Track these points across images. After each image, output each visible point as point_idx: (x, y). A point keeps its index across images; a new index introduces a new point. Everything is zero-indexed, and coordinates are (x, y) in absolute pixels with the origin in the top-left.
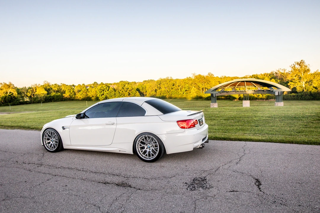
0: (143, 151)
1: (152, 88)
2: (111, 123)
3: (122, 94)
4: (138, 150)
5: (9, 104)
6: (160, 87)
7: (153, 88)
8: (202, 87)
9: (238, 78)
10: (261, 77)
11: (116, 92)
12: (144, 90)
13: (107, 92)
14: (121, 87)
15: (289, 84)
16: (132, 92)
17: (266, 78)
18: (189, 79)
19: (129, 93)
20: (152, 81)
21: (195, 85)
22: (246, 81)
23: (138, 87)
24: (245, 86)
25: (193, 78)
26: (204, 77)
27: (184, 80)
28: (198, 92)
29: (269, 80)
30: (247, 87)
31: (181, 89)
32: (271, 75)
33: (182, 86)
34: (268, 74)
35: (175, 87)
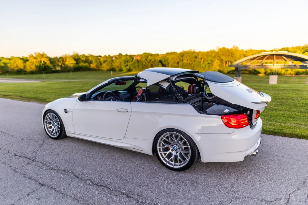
0: (166, 153)
1: (175, 60)
2: (123, 110)
3: (145, 65)
4: (160, 151)
5: (43, 72)
6: (182, 60)
7: (176, 60)
8: (225, 60)
9: (265, 51)
10: (293, 51)
11: (139, 63)
12: (166, 62)
13: (130, 63)
14: (144, 59)
16: (154, 64)
18: (212, 52)
19: (151, 64)
20: (174, 53)
21: (218, 58)
22: (276, 55)
23: (160, 59)
24: (274, 59)
25: (217, 51)
26: (228, 50)
27: (207, 52)
28: (221, 66)
29: (301, 53)
30: (276, 60)
31: (203, 62)
32: (304, 49)
33: (205, 59)
34: (301, 47)
35: (197, 60)
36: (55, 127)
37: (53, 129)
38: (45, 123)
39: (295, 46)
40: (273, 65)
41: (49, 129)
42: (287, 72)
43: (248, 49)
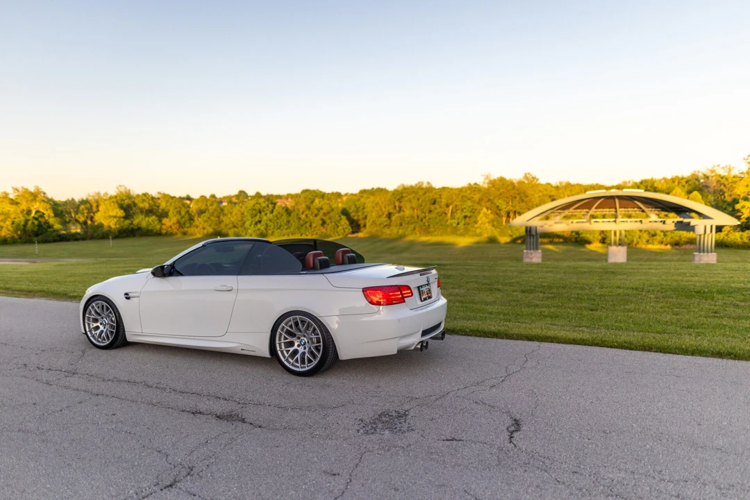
0: (290, 350)
1: (381, 209)
2: (225, 288)
3: (307, 222)
4: (280, 348)
5: (35, 239)
6: (400, 208)
7: (383, 209)
8: (507, 209)
9: (600, 187)
10: (664, 187)
11: (290, 215)
12: (360, 214)
13: (268, 215)
14: (304, 205)
15: (738, 206)
16: (329, 219)
17: (678, 190)
18: (474, 188)
19: (322, 220)
20: (381, 191)
21: (488, 204)
22: (620, 198)
23: (345, 206)
24: (616, 208)
25: (486, 186)
26: (512, 184)
27: (461, 190)
28: (495, 223)
29: (683, 194)
30: (621, 211)
31: (452, 213)
32: (690, 182)
33: (456, 206)
34: (683, 178)
35: (437, 209)
36: (105, 328)
37: (102, 331)
38: (86, 321)
39: (669, 177)
40: (615, 221)
41: (93, 332)
42: (655, 237)
43: (561, 183)
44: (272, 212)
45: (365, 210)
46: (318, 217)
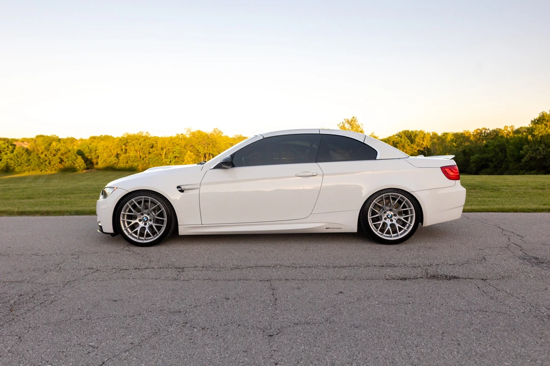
1: (111, 151)
3: (46, 160)
6: (126, 150)
7: (112, 150)
8: (204, 152)
11: (30, 155)
12: (93, 154)
13: (8, 154)
14: (43, 147)
16: (67, 158)
19: (60, 158)
20: (107, 138)
23: (80, 149)
25: (189, 136)
27: (171, 138)
28: (197, 161)
31: (166, 154)
33: (169, 149)
35: (155, 151)
36: (146, 224)
44: (12, 152)
45: (97, 151)
46: (57, 157)
